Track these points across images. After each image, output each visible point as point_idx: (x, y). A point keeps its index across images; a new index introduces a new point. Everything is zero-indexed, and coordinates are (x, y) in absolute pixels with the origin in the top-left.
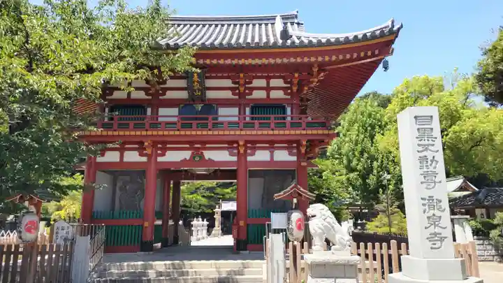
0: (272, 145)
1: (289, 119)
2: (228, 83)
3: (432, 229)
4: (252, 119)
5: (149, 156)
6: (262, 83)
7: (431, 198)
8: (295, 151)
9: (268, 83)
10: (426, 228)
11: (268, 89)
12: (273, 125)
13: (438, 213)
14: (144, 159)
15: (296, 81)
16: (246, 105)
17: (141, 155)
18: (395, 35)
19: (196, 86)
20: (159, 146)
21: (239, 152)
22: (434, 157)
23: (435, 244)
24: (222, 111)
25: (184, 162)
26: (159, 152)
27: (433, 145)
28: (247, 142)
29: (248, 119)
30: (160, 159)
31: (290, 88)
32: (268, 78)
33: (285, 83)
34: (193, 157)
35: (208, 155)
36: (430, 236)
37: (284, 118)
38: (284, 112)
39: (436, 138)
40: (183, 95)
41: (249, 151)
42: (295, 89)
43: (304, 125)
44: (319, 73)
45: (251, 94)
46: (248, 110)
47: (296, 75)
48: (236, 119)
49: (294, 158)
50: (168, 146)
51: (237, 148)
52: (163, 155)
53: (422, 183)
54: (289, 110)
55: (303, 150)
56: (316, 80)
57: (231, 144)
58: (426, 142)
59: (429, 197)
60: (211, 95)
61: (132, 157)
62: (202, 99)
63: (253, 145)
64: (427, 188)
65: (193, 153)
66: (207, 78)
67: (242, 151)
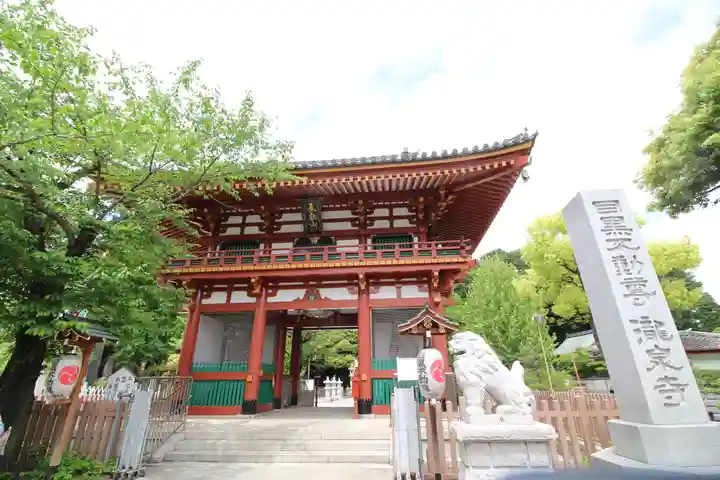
0: (398, 278)
1: (416, 247)
2: (347, 214)
3: (660, 371)
4: (375, 248)
5: (258, 296)
6: (385, 212)
7: (645, 320)
8: (426, 286)
9: (391, 212)
10: (648, 369)
11: (391, 218)
12: (397, 254)
13: (663, 344)
14: (253, 300)
15: (421, 207)
16: (367, 236)
17: (250, 295)
18: (530, 143)
19: (312, 217)
20: (270, 284)
21: (359, 288)
22: (634, 257)
23: (670, 397)
24: (340, 243)
25: (297, 301)
26: (270, 291)
27: (629, 240)
28: (368, 276)
29: (369, 248)
30: (271, 300)
31: (416, 216)
32: (391, 208)
33: (410, 211)
34: (307, 295)
35: (324, 293)
36: (659, 384)
37: (411, 246)
38: (411, 241)
39: (631, 230)
40: (299, 228)
41: (371, 288)
42: (421, 216)
43: (434, 252)
44: (447, 196)
45: (372, 225)
46: (369, 241)
47: (422, 199)
48: (356, 249)
49: (426, 295)
50: (281, 284)
51: (357, 284)
52: (274, 294)
53: (625, 296)
54: (416, 239)
55: (436, 285)
56: (445, 204)
57: (350, 280)
58: (619, 236)
59: (642, 317)
60: (328, 227)
61: (240, 297)
62: (318, 232)
63: (375, 279)
64: (635, 304)
65: (307, 292)
66: (323, 209)
67: (363, 287)
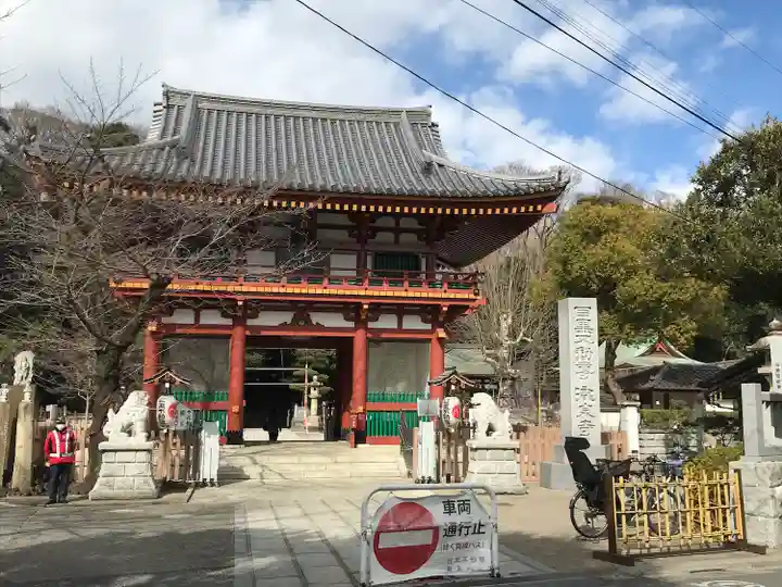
3: (583, 417)
5: (236, 318)
6: (390, 222)
8: (430, 317)
9: (397, 223)
10: (577, 416)
11: (397, 231)
12: (406, 283)
13: (589, 402)
14: (228, 322)
16: (367, 253)
17: (224, 316)
18: (560, 190)
20: (253, 305)
21: (358, 317)
22: (589, 348)
25: (283, 326)
26: (249, 312)
27: (589, 336)
30: (251, 322)
31: (426, 231)
33: (420, 224)
34: (295, 320)
35: (316, 318)
36: (580, 424)
38: (418, 267)
39: (593, 329)
43: (446, 284)
45: (373, 236)
46: (369, 261)
48: (354, 274)
49: (428, 326)
50: (262, 304)
51: (354, 310)
52: (255, 317)
53: (577, 372)
54: (423, 262)
55: (441, 318)
57: (347, 305)
59: (583, 387)
61: (211, 318)
63: (375, 305)
64: (581, 378)
65: (295, 315)
